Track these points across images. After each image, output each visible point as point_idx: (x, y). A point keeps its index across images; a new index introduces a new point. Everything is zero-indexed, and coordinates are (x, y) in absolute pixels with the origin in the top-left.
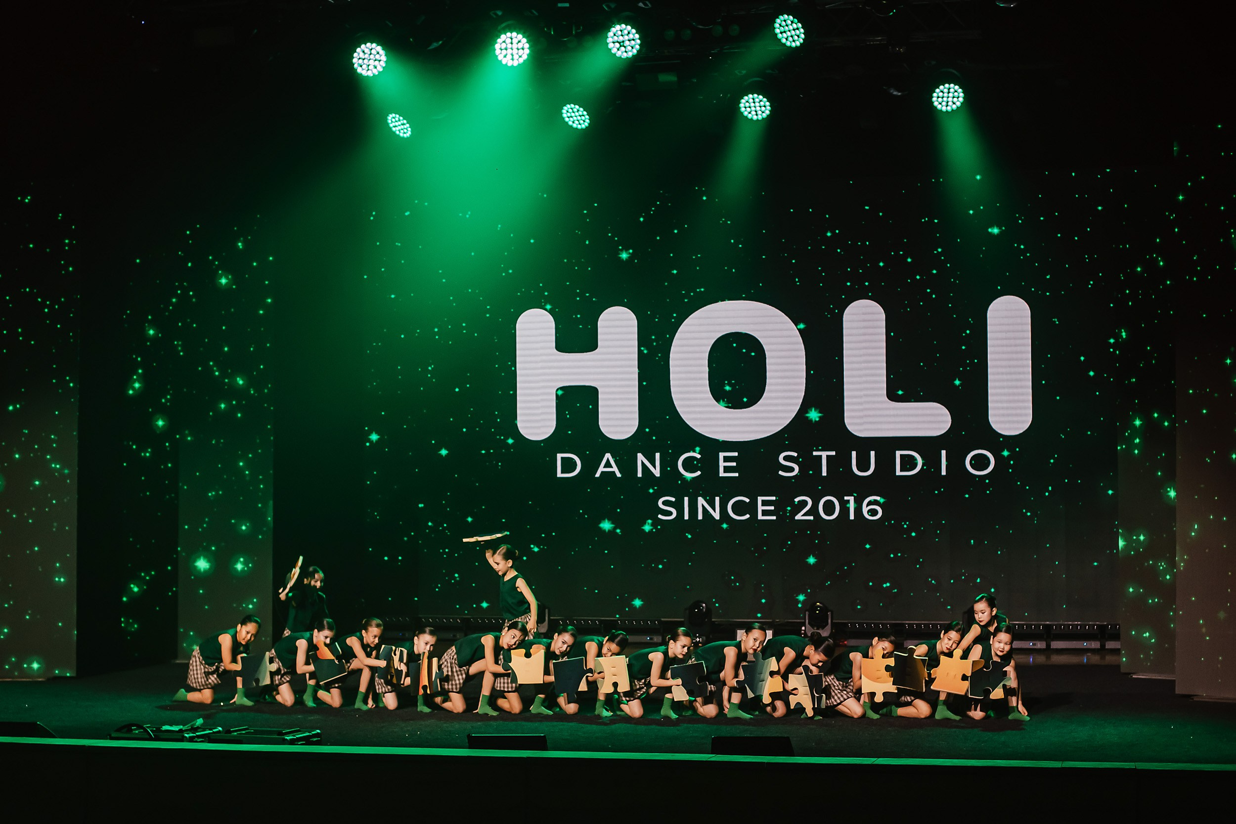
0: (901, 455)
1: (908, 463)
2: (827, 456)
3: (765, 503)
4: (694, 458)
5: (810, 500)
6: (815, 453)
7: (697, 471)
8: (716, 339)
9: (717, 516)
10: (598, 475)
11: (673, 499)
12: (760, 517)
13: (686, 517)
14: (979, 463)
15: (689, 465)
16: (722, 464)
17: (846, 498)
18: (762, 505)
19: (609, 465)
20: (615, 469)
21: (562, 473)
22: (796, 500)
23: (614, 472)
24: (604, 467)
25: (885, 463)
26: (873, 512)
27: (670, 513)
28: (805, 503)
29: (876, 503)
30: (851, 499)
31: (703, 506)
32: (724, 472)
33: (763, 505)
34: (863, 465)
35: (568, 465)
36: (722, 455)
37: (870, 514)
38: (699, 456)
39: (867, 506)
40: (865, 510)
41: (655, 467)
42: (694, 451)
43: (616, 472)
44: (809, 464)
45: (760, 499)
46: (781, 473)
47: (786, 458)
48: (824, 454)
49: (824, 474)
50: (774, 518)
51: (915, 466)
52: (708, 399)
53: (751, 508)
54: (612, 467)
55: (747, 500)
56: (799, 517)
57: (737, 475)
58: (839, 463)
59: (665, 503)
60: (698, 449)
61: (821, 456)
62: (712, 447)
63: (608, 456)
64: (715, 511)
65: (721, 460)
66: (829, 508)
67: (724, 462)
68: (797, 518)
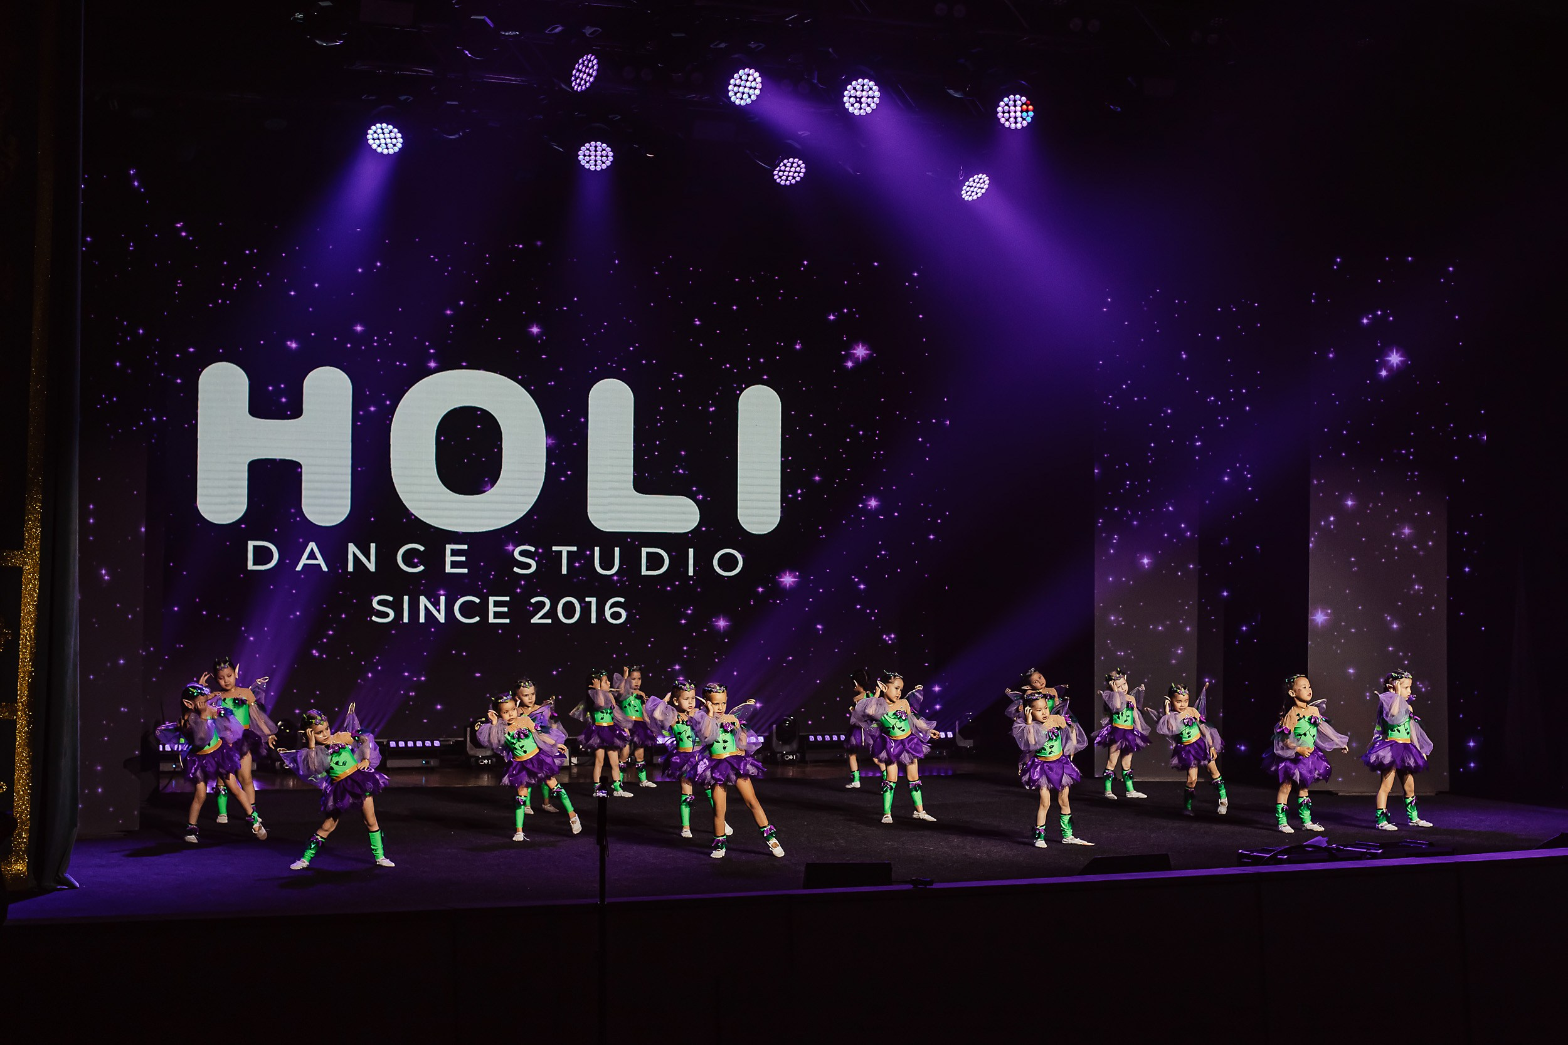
0: (647, 553)
1: (655, 561)
2: (568, 552)
3: (497, 604)
4: (415, 551)
5: (548, 601)
6: (554, 548)
7: (419, 566)
8: (445, 413)
9: (441, 618)
10: (299, 568)
11: (391, 599)
12: (492, 620)
13: (406, 620)
14: (728, 562)
15: (411, 558)
16: (449, 559)
17: (587, 599)
18: (494, 606)
20: (320, 561)
21: (254, 564)
22: (533, 601)
23: (319, 564)
24: (308, 559)
25: (630, 561)
26: (616, 616)
27: (386, 615)
28: (543, 604)
29: (619, 605)
30: (593, 600)
31: (426, 606)
32: (452, 567)
34: (607, 563)
35: (262, 556)
36: (449, 547)
37: (612, 616)
38: (421, 548)
39: (610, 609)
40: (608, 613)
41: (369, 560)
42: (416, 543)
43: (322, 565)
44: (548, 559)
45: (492, 599)
46: (516, 569)
47: (522, 553)
48: (565, 550)
49: (564, 571)
50: (508, 621)
51: (661, 565)
53: (482, 610)
54: (317, 559)
55: (477, 601)
56: (535, 620)
57: (465, 571)
58: (580, 560)
59: (381, 603)
60: (421, 540)
61: (561, 551)
62: (437, 538)
63: (312, 545)
64: (439, 612)
65: (448, 552)
66: (569, 610)
67: (452, 555)
68: (532, 621)
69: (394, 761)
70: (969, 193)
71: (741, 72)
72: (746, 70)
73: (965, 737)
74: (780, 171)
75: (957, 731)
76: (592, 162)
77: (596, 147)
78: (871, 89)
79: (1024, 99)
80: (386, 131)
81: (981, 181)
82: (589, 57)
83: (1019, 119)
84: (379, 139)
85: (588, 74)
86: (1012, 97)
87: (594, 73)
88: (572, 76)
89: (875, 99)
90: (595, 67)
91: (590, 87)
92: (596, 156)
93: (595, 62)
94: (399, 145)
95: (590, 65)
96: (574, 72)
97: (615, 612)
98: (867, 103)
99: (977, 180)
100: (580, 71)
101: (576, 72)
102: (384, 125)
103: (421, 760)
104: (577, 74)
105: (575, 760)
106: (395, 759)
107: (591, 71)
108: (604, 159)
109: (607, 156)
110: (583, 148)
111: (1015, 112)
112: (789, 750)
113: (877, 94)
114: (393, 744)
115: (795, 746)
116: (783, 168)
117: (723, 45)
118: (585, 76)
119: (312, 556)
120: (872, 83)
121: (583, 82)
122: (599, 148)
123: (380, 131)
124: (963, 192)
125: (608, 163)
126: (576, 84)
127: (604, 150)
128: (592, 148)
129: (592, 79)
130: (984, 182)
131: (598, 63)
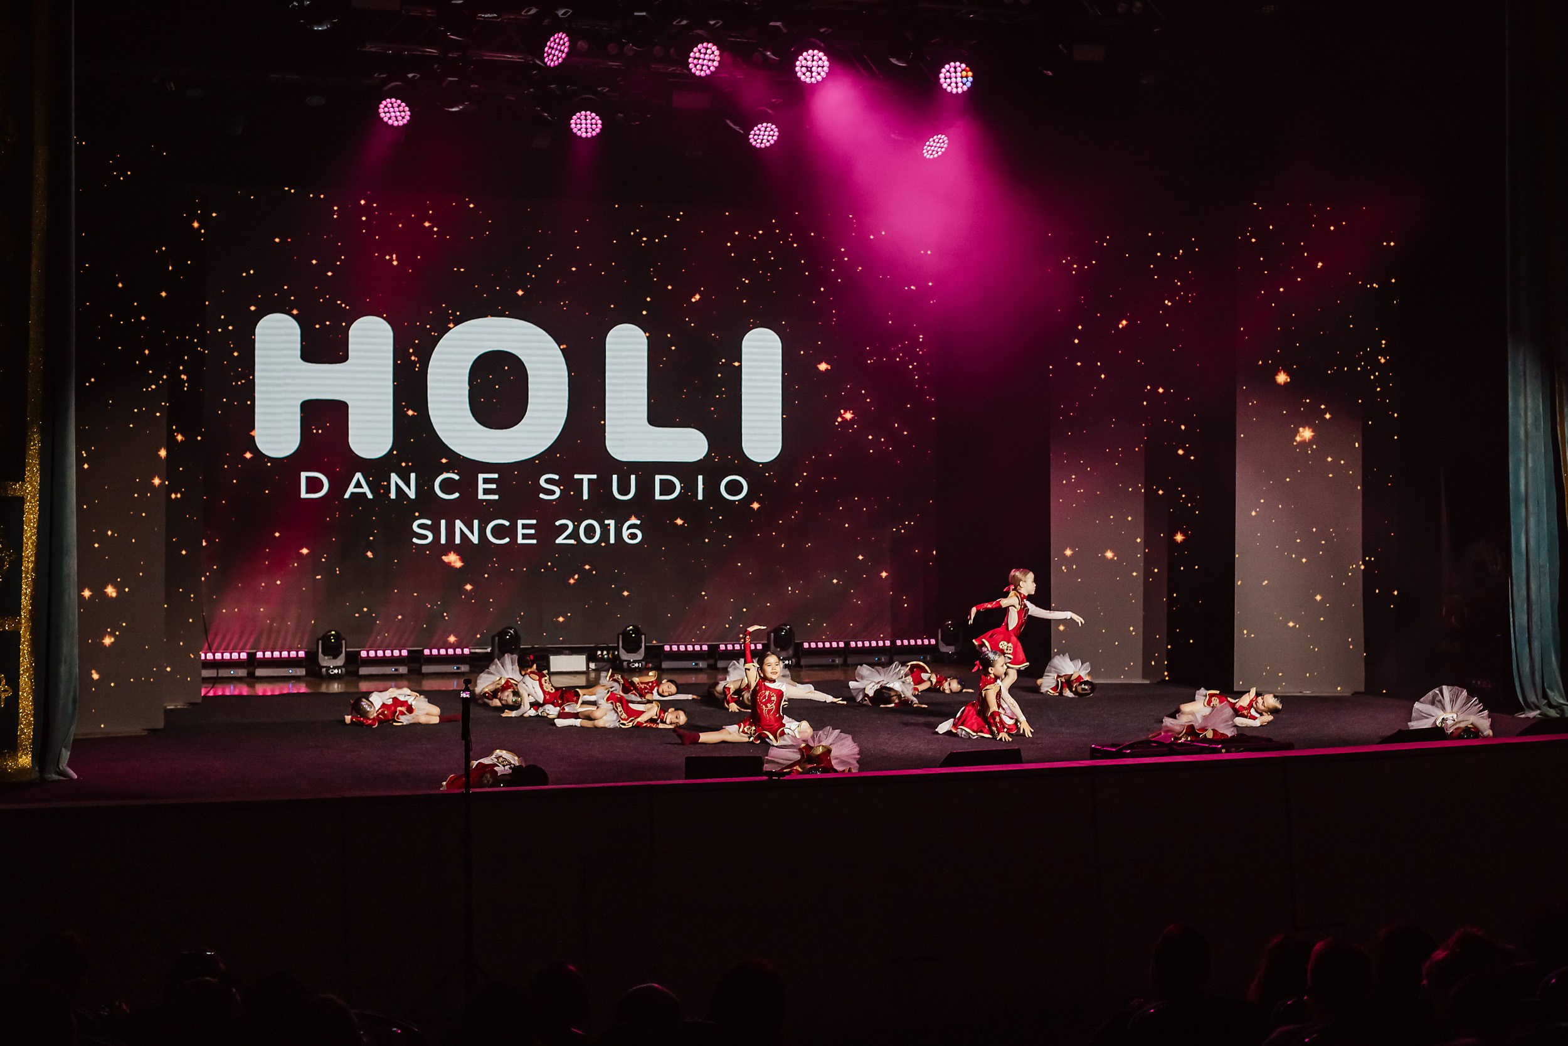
0: (660, 480)
1: (667, 487)
2: (589, 480)
3: (525, 527)
4: (451, 480)
5: (571, 523)
6: (576, 476)
7: (455, 493)
8: (476, 356)
9: (475, 539)
10: (347, 496)
11: (429, 522)
12: (520, 541)
13: (443, 541)
14: (734, 488)
15: (447, 486)
16: (481, 486)
17: (607, 522)
19: (359, 485)
20: (366, 489)
21: (307, 492)
22: (557, 523)
23: (365, 493)
24: (355, 487)
25: (645, 487)
26: (632, 536)
27: (426, 537)
28: (566, 527)
29: (635, 526)
30: (612, 523)
31: (461, 529)
32: (484, 494)
33: (523, 529)
34: (624, 490)
35: (314, 485)
36: (481, 476)
37: (630, 537)
38: (456, 478)
39: (628, 528)
40: (625, 534)
41: (409, 487)
42: (453, 473)
43: (367, 494)
44: (571, 486)
45: (520, 522)
46: (542, 496)
47: (548, 481)
48: (585, 478)
49: (585, 497)
50: (534, 541)
51: (673, 491)
52: (468, 417)
53: (511, 532)
54: (362, 488)
55: (507, 523)
56: (559, 541)
57: (496, 497)
58: (600, 488)
59: (421, 526)
60: (456, 470)
61: (583, 479)
62: (470, 468)
63: (359, 475)
64: (473, 534)
65: (480, 482)
66: (590, 532)
67: (484, 483)
68: (558, 541)
69: (428, 667)
70: (930, 152)
71: (700, 46)
72: (705, 44)
73: (947, 644)
74: (755, 135)
75: (940, 637)
76: (583, 130)
77: (586, 116)
78: (820, 59)
79: (963, 66)
80: (395, 105)
81: (941, 141)
82: (560, 35)
83: (960, 84)
84: (389, 112)
85: (560, 51)
86: (952, 64)
87: (566, 50)
88: (545, 53)
89: (825, 69)
90: (567, 44)
91: (562, 62)
92: (586, 124)
93: (566, 39)
94: (408, 118)
95: (561, 42)
96: (546, 49)
97: (631, 532)
98: (817, 72)
99: (937, 140)
100: (553, 48)
101: (549, 49)
102: (393, 100)
103: (453, 666)
104: (549, 51)
105: (592, 666)
106: (430, 665)
107: (562, 48)
108: (594, 126)
109: (596, 124)
110: (574, 117)
111: (956, 78)
112: (785, 656)
113: (826, 63)
114: (427, 652)
115: (791, 652)
116: (757, 132)
117: (684, 22)
118: (557, 53)
120: (821, 54)
121: (555, 58)
122: (589, 117)
123: (390, 105)
124: (925, 151)
125: (598, 130)
126: (549, 60)
127: (593, 119)
128: (583, 117)
129: (564, 55)
130: (943, 142)
131: (569, 40)
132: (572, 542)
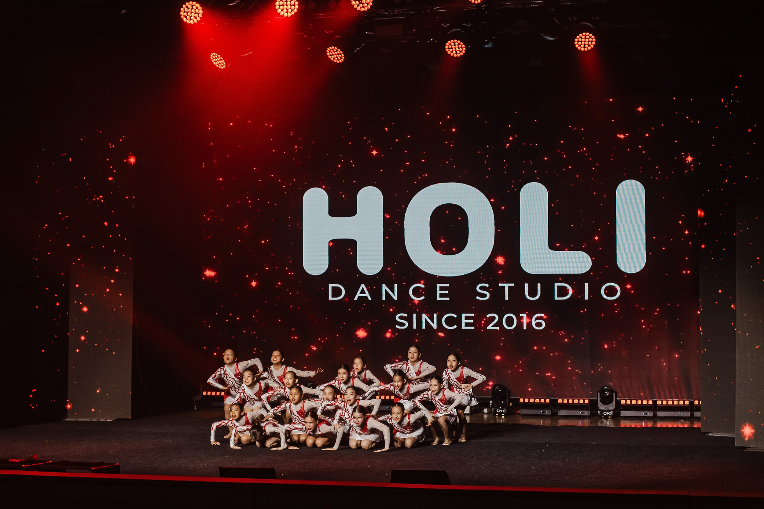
0: (558, 287)
1: (563, 292)
2: (509, 287)
3: (467, 318)
4: (419, 288)
5: (497, 316)
6: (500, 285)
7: (422, 297)
8: (435, 208)
9: (435, 326)
10: (356, 298)
11: (406, 315)
12: (464, 327)
13: (415, 327)
14: (611, 291)
15: (417, 292)
16: (439, 292)
17: (521, 315)
20: (367, 294)
21: (332, 297)
22: (488, 316)
23: (367, 296)
24: (360, 293)
25: (547, 291)
26: (539, 325)
27: (404, 325)
28: (493, 318)
29: (541, 318)
30: (524, 315)
31: (426, 320)
32: (440, 297)
33: (465, 319)
34: (533, 293)
35: (337, 292)
36: (438, 285)
37: (537, 325)
38: (423, 286)
39: (535, 320)
40: (533, 323)
41: (394, 293)
42: (421, 283)
43: (368, 297)
44: (497, 292)
45: (464, 315)
46: (478, 298)
47: (481, 288)
48: (507, 285)
49: (507, 298)
50: (473, 328)
51: (567, 294)
52: (429, 247)
53: (458, 321)
54: (366, 294)
55: (455, 316)
56: (490, 327)
57: (448, 299)
58: (517, 292)
59: (401, 318)
60: (422, 282)
61: (505, 286)
62: (432, 280)
63: (363, 286)
64: (433, 323)
65: (438, 289)
66: (510, 321)
67: (441, 290)
68: (488, 328)
97: (538, 322)
119: (363, 292)
132: (498, 328)
